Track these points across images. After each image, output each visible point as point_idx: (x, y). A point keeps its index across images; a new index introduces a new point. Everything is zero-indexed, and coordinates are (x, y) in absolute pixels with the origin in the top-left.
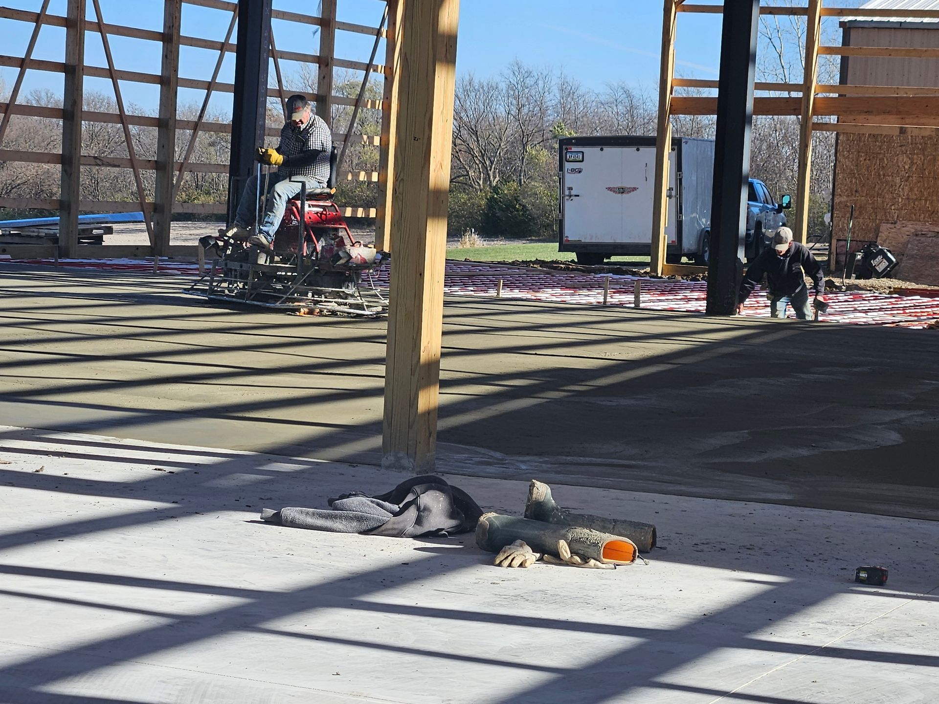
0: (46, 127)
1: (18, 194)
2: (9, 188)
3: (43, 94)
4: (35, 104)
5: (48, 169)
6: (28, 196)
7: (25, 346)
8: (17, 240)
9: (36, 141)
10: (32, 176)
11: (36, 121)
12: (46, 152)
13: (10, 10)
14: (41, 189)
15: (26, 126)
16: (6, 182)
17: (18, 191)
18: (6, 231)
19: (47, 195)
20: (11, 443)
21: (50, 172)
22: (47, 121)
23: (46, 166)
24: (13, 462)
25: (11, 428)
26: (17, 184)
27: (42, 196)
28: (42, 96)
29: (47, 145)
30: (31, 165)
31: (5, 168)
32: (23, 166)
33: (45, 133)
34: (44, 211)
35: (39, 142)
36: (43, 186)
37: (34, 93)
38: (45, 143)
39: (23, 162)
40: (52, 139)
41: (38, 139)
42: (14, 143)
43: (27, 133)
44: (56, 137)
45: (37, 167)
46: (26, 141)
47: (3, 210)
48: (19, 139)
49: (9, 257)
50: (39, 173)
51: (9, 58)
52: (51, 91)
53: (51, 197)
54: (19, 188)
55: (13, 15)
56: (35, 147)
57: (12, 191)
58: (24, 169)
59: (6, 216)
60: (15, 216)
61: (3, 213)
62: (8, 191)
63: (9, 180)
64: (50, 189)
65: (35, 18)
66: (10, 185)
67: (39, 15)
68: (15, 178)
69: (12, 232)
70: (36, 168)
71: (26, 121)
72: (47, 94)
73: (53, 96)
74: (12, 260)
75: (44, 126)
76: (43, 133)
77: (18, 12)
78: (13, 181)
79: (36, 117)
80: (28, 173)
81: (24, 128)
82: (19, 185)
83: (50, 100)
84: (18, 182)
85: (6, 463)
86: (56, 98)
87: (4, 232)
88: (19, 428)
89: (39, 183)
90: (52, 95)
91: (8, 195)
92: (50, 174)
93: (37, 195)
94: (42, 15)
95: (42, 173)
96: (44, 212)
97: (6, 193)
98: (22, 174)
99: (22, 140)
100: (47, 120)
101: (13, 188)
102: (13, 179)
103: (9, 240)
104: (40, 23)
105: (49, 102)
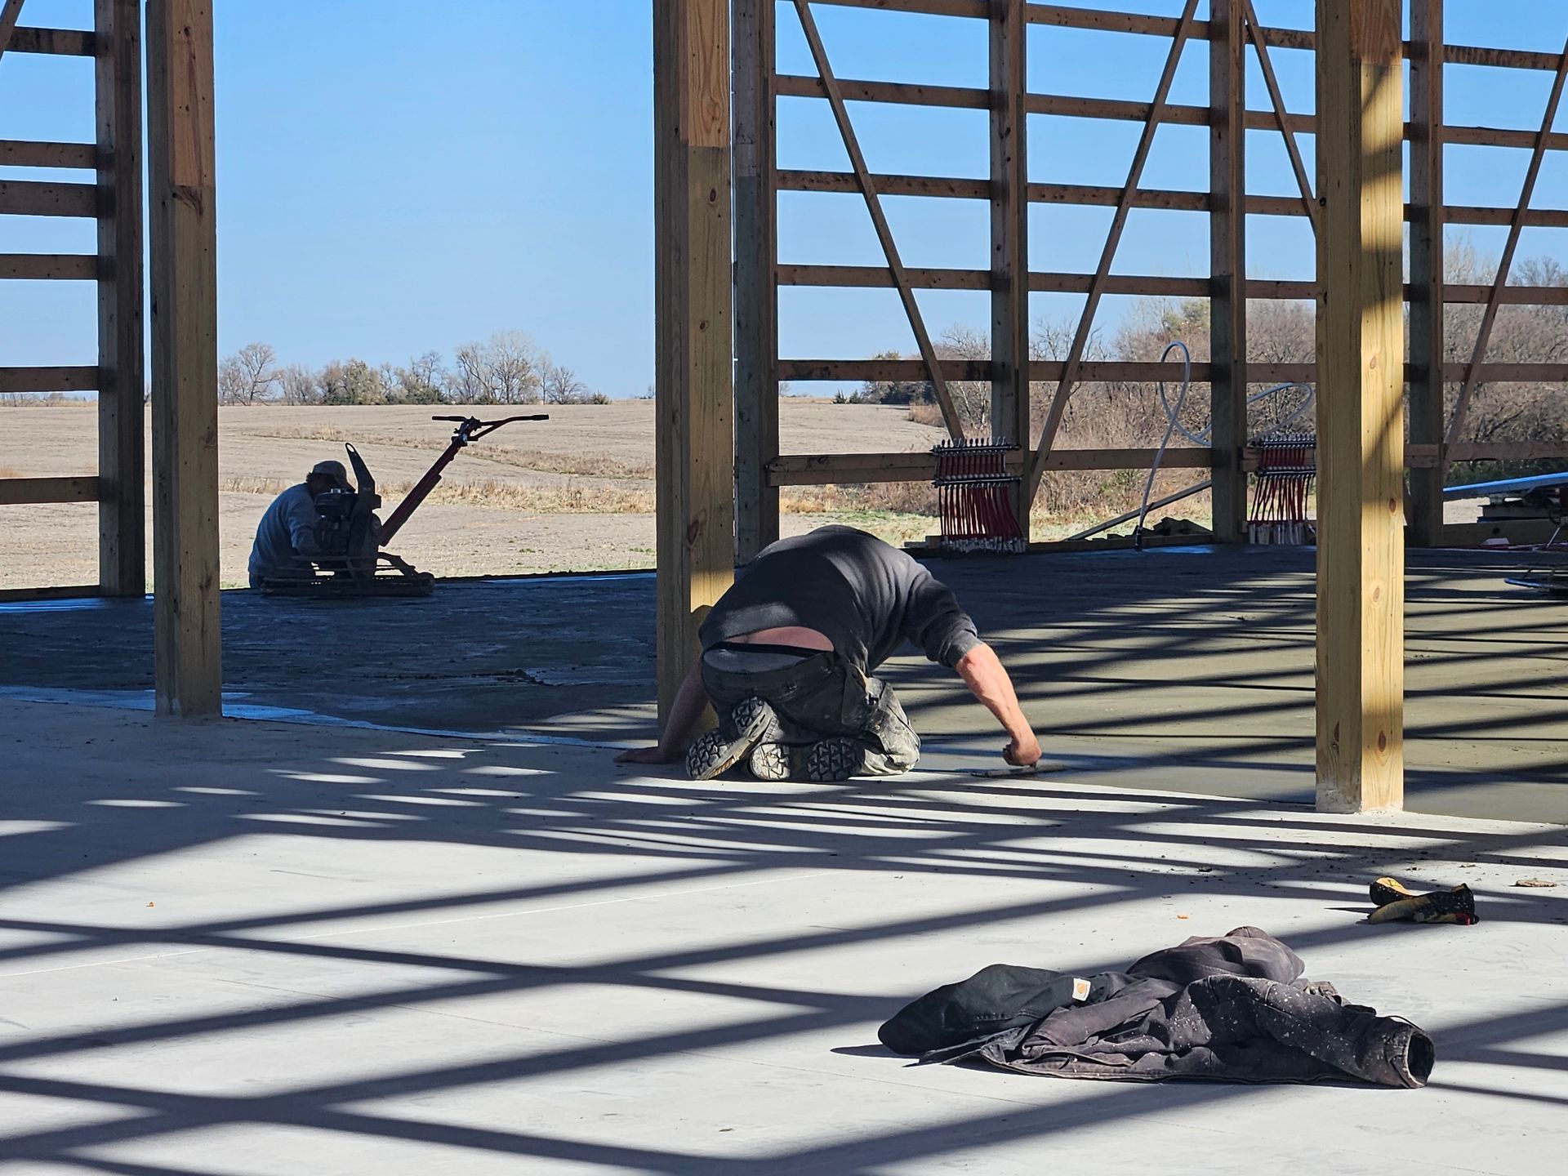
0: (1547, 322)
1: (1505, 437)
2: (1490, 427)
3: (1541, 268)
4: (1525, 283)
5: (1553, 392)
6: (1522, 439)
7: (1552, 689)
8: (1516, 512)
9: (1532, 346)
10: (1527, 404)
11: (1531, 312)
12: (1549, 362)
13: (1489, 132)
14: (1543, 425)
15: (1513, 322)
16: (1483, 418)
17: (1503, 433)
18: (1497, 498)
19: (1554, 435)
20: (1551, 853)
21: (1555, 396)
22: (1549, 311)
23: (1549, 387)
24: (1558, 883)
25: (1548, 827)
26: (1503, 420)
27: (1544, 437)
28: (1539, 269)
29: (1551, 351)
30: (1523, 387)
31: (1482, 395)
32: (1510, 390)
33: (1547, 332)
34: (1550, 462)
35: (1536, 348)
36: (1545, 420)
37: (1524, 267)
38: (1547, 348)
39: (1511, 383)
40: (1558, 340)
41: (1534, 342)
42: (1495, 352)
43: (1515, 334)
44: (1564, 337)
45: (1535, 389)
46: (1514, 347)
47: (1481, 464)
48: (1502, 344)
49: (1505, 541)
50: (1538, 399)
51: (1492, 210)
52: (1554, 261)
53: (1561, 439)
54: (1506, 427)
55: (1495, 139)
56: (1530, 356)
57: (1495, 433)
58: (1512, 394)
59: (1485, 475)
60: (1500, 473)
61: (1480, 470)
62: (1488, 433)
63: (1488, 413)
64: (1558, 425)
65: (1532, 141)
66: (1490, 422)
67: (1538, 135)
68: (1499, 410)
69: (1507, 500)
70: (1533, 391)
71: (1514, 314)
72: (1547, 266)
73: (1557, 269)
74: (1509, 545)
75: (1543, 321)
76: (1542, 332)
77: (1505, 133)
78: (1496, 415)
79: (1530, 306)
80: (1520, 400)
81: (1511, 325)
82: (1505, 422)
83: (1553, 275)
84: (1505, 417)
85: (1548, 886)
86: (1561, 271)
87: (1494, 501)
88: (1561, 827)
89: (1538, 416)
90: (1557, 266)
91: (1489, 440)
92: (1557, 399)
93: (1536, 436)
94: (1544, 134)
95: (1543, 399)
96: (1549, 465)
97: (1485, 436)
98: (1511, 403)
99: (1508, 346)
100: (1550, 309)
101: (1496, 428)
102: (1495, 412)
103: (1502, 513)
104: (1541, 146)
105: (1549, 280)
